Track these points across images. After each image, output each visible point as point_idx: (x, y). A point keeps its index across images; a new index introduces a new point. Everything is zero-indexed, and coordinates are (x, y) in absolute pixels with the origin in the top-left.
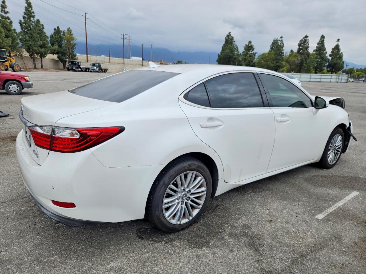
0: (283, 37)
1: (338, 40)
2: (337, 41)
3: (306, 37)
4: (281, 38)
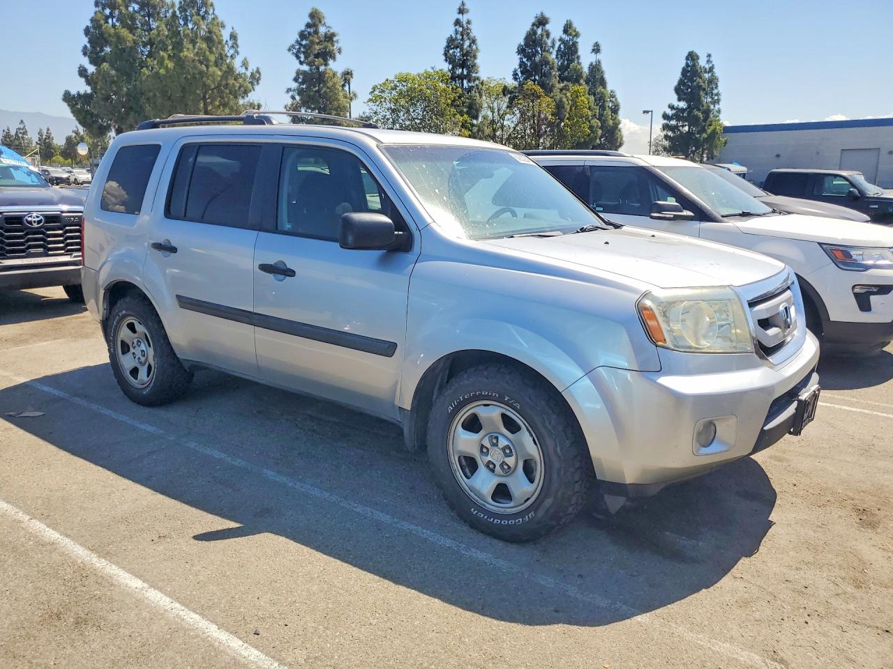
0: (467, 11)
1: (596, 49)
2: (593, 50)
3: (542, 22)
4: (461, 11)
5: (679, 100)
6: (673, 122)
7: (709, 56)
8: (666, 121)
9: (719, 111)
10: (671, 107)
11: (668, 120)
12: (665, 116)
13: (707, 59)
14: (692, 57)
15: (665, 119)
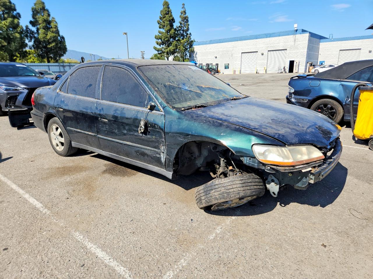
5: (160, 28)
6: (160, 41)
7: (184, 4)
9: (190, 34)
10: (160, 32)
13: (182, 6)
14: (167, 5)
15: (156, 39)
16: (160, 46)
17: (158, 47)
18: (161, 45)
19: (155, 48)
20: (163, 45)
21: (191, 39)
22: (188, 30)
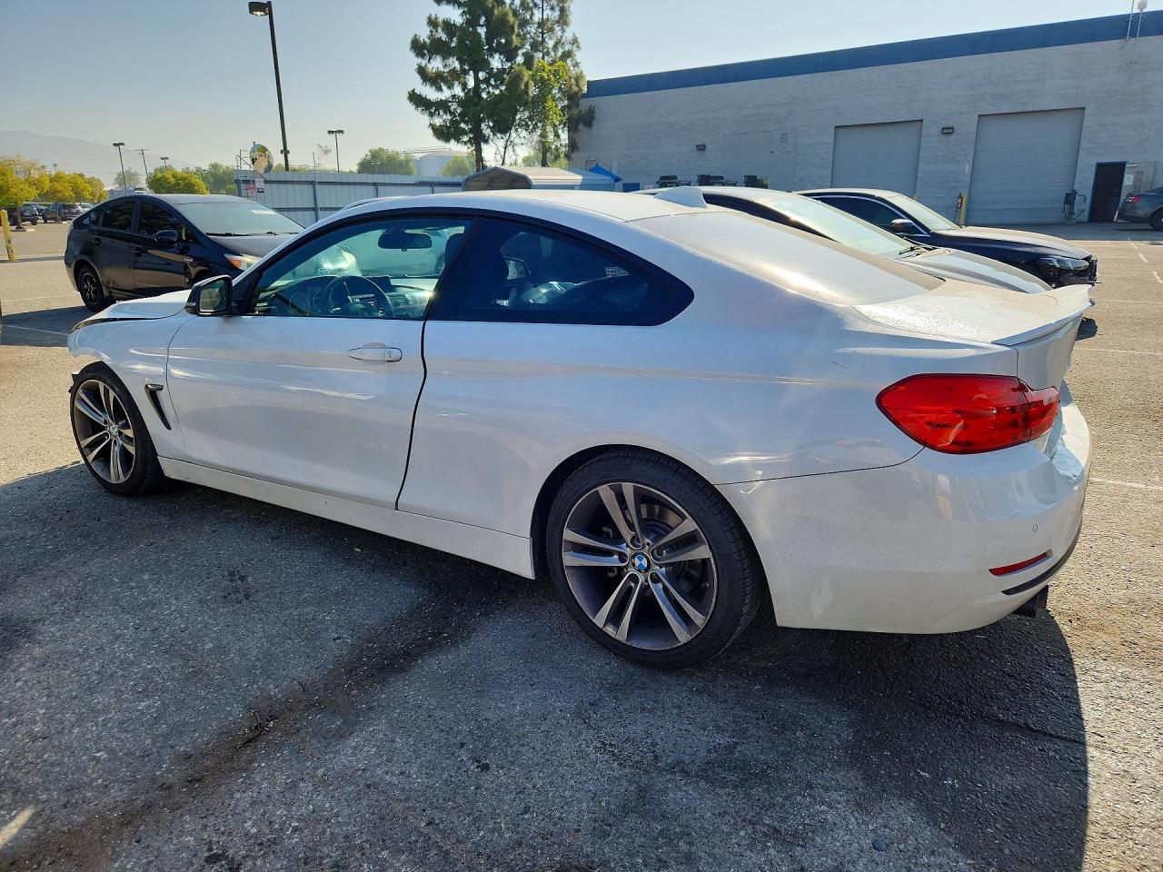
6: (436, 64)
8: (419, 60)
9: (575, 41)
10: (432, 23)
11: (423, 56)
12: (418, 47)
15: (417, 55)
16: (440, 89)
17: (431, 93)
18: (444, 88)
19: (416, 99)
20: (450, 87)
21: (576, 65)
22: (563, 20)
